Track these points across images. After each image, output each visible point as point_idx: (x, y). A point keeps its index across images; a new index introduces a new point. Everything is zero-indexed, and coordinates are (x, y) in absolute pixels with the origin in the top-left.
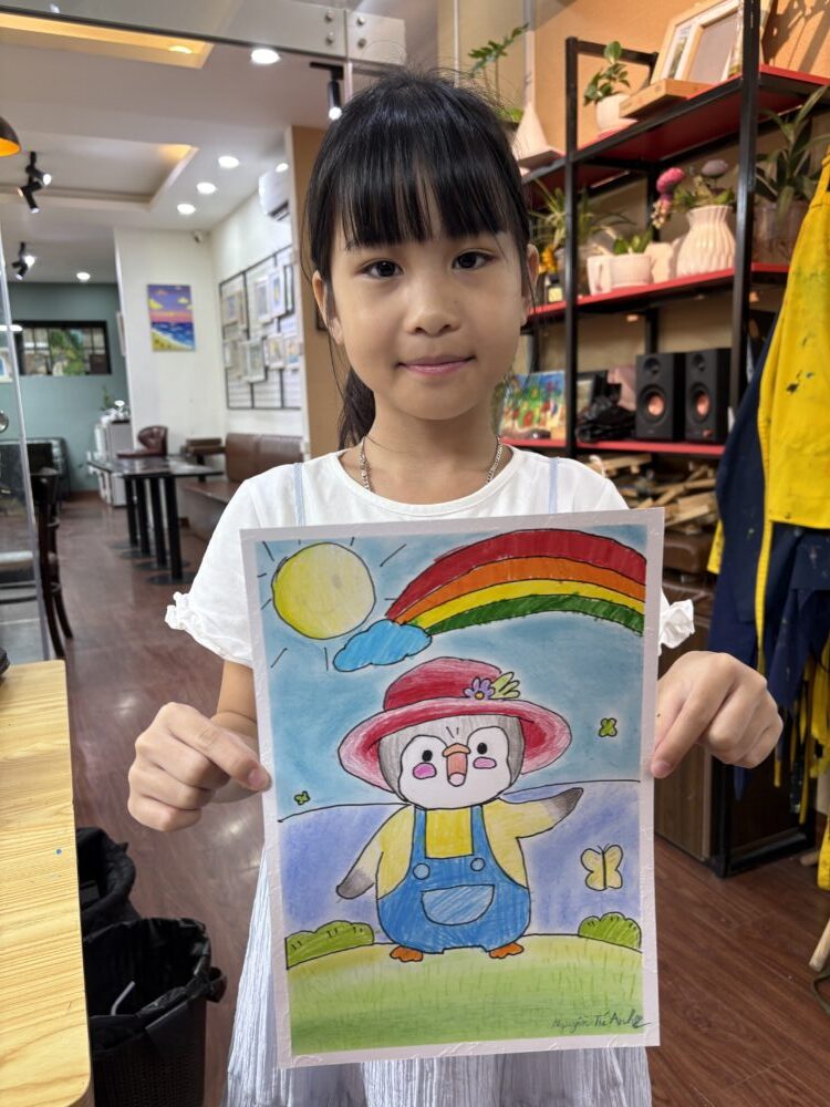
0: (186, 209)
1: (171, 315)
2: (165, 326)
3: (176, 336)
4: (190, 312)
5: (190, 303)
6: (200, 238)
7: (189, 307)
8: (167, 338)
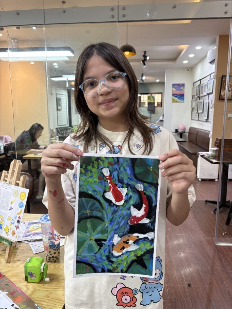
0: (185, 62)
1: (178, 92)
2: (176, 96)
3: (179, 98)
4: (184, 91)
5: (184, 89)
6: (189, 70)
7: (184, 90)
8: (176, 99)
